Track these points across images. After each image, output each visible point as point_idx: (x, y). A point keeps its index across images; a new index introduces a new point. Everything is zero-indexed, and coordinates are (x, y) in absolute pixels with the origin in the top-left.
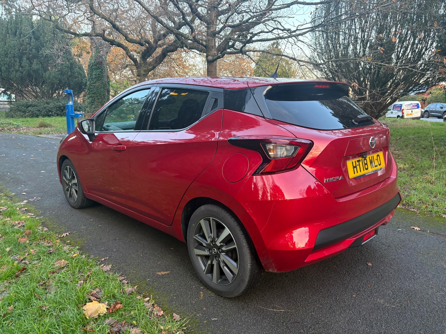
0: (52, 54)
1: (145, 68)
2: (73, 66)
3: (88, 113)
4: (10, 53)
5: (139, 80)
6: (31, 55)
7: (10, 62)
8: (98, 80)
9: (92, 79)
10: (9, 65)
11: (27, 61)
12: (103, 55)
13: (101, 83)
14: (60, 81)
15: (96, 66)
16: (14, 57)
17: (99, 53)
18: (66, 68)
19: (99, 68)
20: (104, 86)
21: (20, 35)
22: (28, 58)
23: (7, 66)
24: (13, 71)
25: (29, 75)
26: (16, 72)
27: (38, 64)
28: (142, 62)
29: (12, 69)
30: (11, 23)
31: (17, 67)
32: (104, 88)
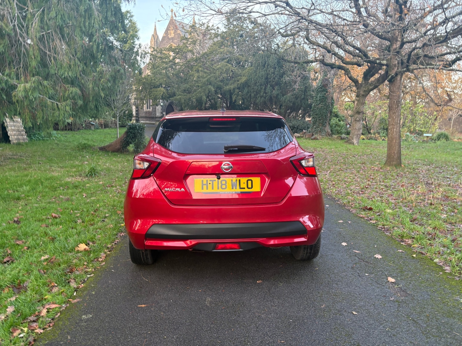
0: (291, 81)
1: (365, 88)
2: (306, 89)
3: (309, 133)
4: (258, 82)
5: (358, 101)
6: (274, 83)
7: (258, 89)
8: (322, 102)
9: (316, 101)
10: (256, 92)
11: (271, 88)
12: (330, 78)
13: (324, 105)
14: (294, 104)
15: (322, 89)
16: (261, 85)
17: (326, 76)
18: (300, 92)
19: (324, 90)
20: (327, 107)
21: (268, 66)
22: (271, 86)
23: (255, 93)
24: (259, 97)
25: (271, 99)
26: (261, 98)
27: (278, 90)
28: (363, 82)
29: (259, 95)
30: (263, 57)
31: (262, 94)
32: (326, 109)
